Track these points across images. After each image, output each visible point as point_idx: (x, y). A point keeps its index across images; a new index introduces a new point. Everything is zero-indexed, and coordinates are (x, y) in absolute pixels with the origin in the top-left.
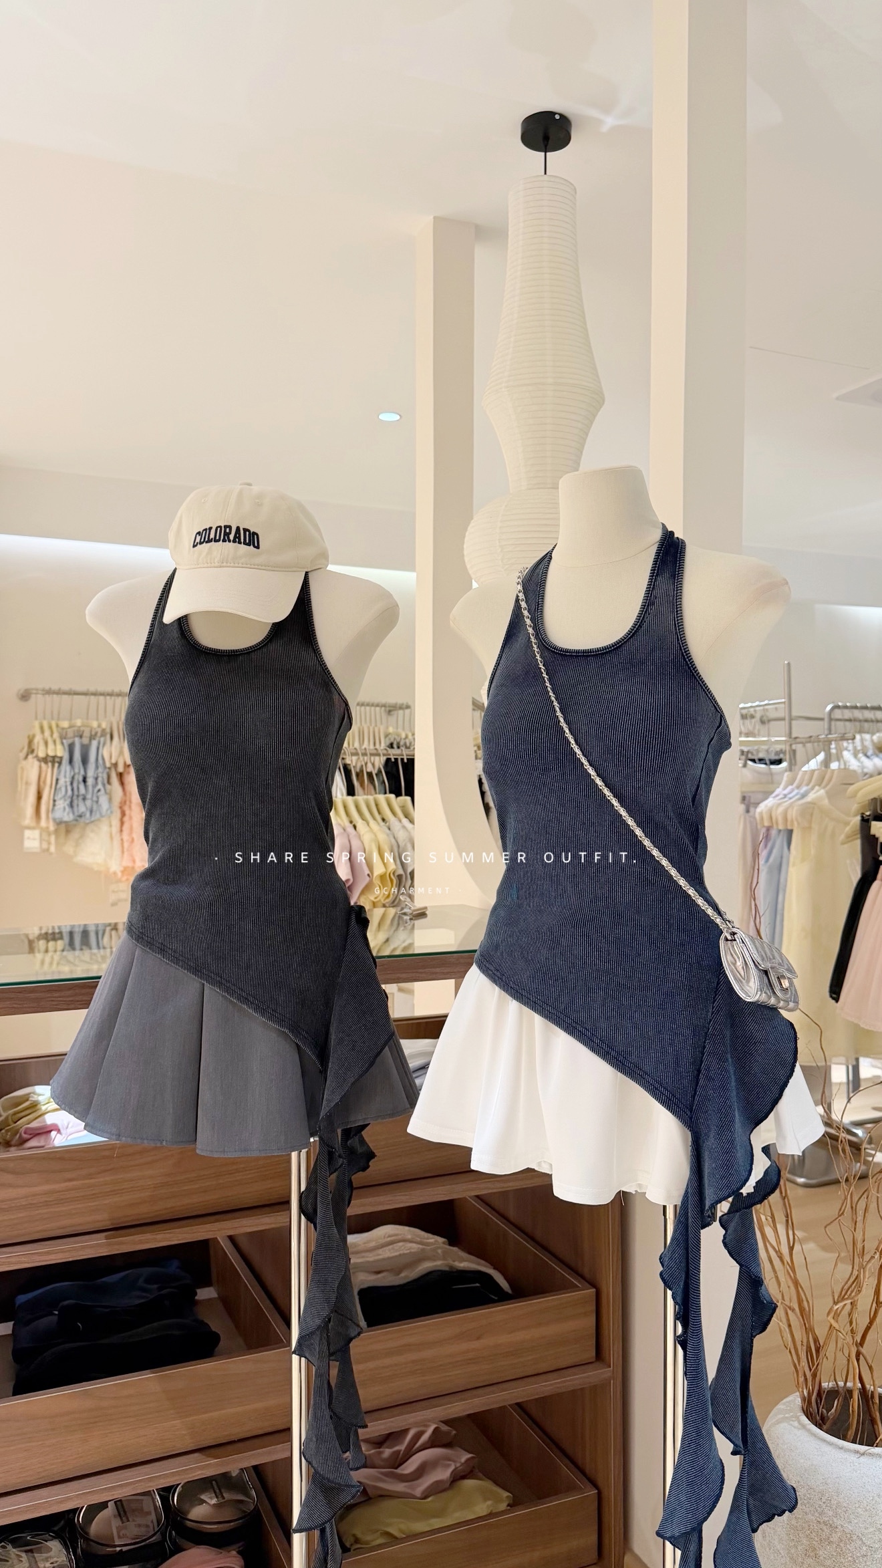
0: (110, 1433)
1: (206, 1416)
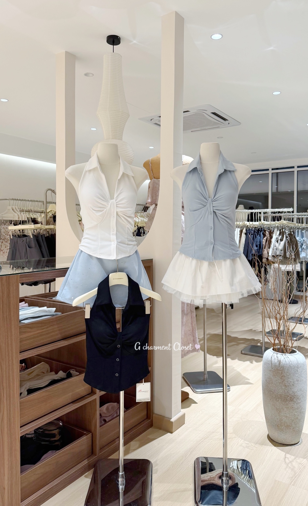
0: (51, 401)
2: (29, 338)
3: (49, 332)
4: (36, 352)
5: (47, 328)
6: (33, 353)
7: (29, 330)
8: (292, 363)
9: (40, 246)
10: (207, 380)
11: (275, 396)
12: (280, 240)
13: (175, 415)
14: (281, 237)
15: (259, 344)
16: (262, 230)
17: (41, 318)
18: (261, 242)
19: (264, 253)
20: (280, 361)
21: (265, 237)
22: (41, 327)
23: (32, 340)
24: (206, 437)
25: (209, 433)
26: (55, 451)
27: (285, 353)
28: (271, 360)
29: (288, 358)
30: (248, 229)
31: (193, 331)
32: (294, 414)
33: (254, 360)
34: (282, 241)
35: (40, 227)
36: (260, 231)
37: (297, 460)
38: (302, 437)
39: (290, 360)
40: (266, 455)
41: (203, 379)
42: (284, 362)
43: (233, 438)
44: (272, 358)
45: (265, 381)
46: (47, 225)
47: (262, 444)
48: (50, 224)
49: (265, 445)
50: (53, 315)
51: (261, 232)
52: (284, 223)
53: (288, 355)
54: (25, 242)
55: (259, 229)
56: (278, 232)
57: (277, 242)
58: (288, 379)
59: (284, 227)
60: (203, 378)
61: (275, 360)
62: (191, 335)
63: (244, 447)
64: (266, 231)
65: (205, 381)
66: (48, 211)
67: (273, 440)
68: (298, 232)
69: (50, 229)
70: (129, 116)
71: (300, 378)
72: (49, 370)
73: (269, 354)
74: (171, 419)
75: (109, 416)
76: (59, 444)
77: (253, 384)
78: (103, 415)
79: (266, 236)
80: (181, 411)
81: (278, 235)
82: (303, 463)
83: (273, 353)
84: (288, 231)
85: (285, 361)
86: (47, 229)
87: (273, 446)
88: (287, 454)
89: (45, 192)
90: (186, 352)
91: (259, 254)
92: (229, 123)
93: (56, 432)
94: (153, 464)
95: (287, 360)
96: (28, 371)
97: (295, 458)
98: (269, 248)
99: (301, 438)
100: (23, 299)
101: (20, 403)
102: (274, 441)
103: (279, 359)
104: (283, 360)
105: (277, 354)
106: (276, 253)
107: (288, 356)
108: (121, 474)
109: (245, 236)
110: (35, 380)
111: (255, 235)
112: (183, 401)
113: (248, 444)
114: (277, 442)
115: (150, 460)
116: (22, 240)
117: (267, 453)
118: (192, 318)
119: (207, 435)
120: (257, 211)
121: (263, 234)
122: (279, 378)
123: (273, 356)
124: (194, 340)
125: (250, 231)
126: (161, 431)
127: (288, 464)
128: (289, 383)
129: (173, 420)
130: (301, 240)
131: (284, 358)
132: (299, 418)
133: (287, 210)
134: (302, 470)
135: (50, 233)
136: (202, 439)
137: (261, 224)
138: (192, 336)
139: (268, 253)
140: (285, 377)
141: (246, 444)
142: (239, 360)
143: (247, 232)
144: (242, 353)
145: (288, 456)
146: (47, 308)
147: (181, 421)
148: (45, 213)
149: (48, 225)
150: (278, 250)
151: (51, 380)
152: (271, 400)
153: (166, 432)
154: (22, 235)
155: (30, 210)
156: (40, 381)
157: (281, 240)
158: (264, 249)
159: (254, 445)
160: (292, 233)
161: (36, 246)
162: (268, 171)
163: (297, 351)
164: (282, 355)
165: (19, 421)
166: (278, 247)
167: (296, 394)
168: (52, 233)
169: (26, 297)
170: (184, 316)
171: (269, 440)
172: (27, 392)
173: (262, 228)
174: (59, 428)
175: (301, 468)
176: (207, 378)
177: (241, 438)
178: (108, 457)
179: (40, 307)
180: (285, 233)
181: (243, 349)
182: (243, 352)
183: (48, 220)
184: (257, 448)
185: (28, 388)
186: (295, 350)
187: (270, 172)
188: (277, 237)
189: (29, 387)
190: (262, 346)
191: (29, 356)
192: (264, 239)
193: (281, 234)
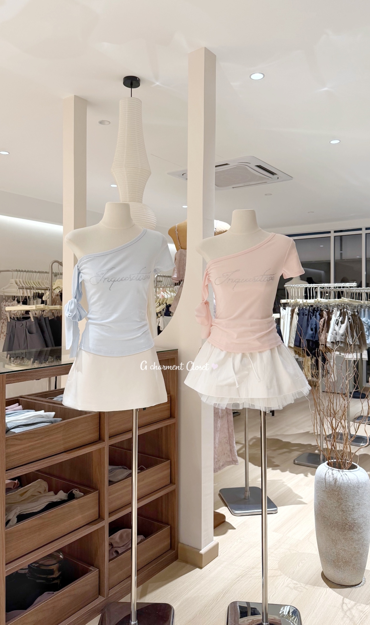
0: (47, 530)
1: (74, 519)
2: (17, 453)
3: (43, 444)
4: (26, 470)
5: (42, 439)
6: (23, 471)
7: (19, 442)
8: (350, 482)
9: (43, 332)
10: (249, 499)
11: (330, 523)
12: (340, 322)
13: (205, 546)
14: (342, 319)
15: (317, 452)
16: (318, 310)
17: (35, 426)
18: (317, 324)
19: (321, 338)
20: (336, 479)
21: (322, 319)
22: (33, 438)
23: (22, 455)
24: (243, 575)
25: (248, 570)
26: (53, 592)
27: (343, 469)
28: (325, 477)
29: (345, 475)
30: (301, 308)
31: (229, 438)
32: (355, 547)
33: (309, 472)
34: (343, 324)
35: (42, 308)
36: (316, 310)
37: (358, 607)
38: (366, 575)
39: (349, 478)
40: (318, 600)
41: (244, 497)
42: (341, 481)
43: (278, 576)
44: (326, 475)
45: (318, 504)
46: (52, 305)
47: (315, 584)
48: (57, 304)
49: (318, 586)
50: (52, 422)
51: (317, 312)
52: (345, 301)
53: (346, 471)
54: (25, 327)
55: (315, 308)
56: (339, 313)
57: (337, 324)
58: (346, 502)
59: (346, 306)
60: (244, 495)
61: (330, 478)
62: (227, 443)
63: (291, 588)
64: (324, 311)
65: (246, 499)
66: (54, 288)
67: (328, 579)
68: (364, 311)
69: (57, 310)
70: (151, 173)
71: (361, 501)
72: (47, 489)
73: (323, 468)
74: (201, 550)
75: (123, 546)
76: (58, 583)
77: (306, 504)
78: (115, 545)
79: (324, 318)
80: (213, 540)
81: (338, 317)
82: (366, 610)
83: (328, 469)
84: (350, 311)
85: (343, 479)
86: (52, 310)
87: (328, 587)
88: (345, 599)
89: (51, 265)
90: (221, 465)
91: (315, 339)
92: (278, 178)
93: (55, 567)
94: (175, 609)
95: (344, 478)
96: (20, 491)
97: (355, 604)
98: (328, 332)
99: (364, 577)
100: (18, 399)
101: (6, 534)
102: (330, 581)
103: (335, 477)
104: (340, 478)
105: (333, 470)
106: (335, 338)
107: (346, 473)
108: (133, 623)
109: (297, 317)
110: (29, 503)
111: (309, 316)
112: (215, 527)
113: (297, 584)
114: (333, 582)
115: (171, 605)
116: (22, 324)
117: (320, 597)
118: (229, 423)
119: (245, 571)
120: (312, 286)
121: (319, 314)
122: (335, 501)
123: (327, 473)
124: (231, 450)
125: (304, 310)
126: (188, 566)
127: (346, 612)
128: (347, 507)
129: (203, 551)
130: (368, 322)
131: (341, 476)
132: (361, 552)
133: (349, 285)
134: (364, 620)
135: (56, 315)
136: (239, 577)
137: (317, 302)
138: (229, 446)
139: (326, 338)
140: (342, 499)
141: (295, 584)
142: (291, 472)
143: (300, 312)
144: (295, 464)
145: (347, 601)
146: (45, 412)
147: (214, 552)
148: (49, 290)
149: (55, 305)
150: (339, 335)
151: (48, 503)
152: (325, 528)
153: (194, 567)
154: (22, 317)
155: (32, 287)
156: (34, 504)
157: (342, 322)
158: (321, 334)
159: (304, 586)
160: (357, 313)
161: (37, 332)
162: (330, 234)
163: (358, 466)
164: (339, 472)
165: (4, 557)
166: (338, 332)
167: (356, 521)
168: (59, 315)
169: (21, 397)
170: (219, 420)
171: (323, 579)
172: (17, 518)
173: (318, 308)
174: (60, 561)
175: (363, 618)
176: (249, 496)
177: (288, 576)
178: (120, 600)
179: (36, 410)
180: (346, 314)
181: (296, 458)
182: (296, 462)
183: (54, 299)
184: (307, 589)
185: (19, 513)
186: (356, 464)
187: (332, 235)
188: (337, 318)
189: (20, 511)
190: (320, 454)
191: (18, 474)
192: (321, 321)
193: (342, 315)
